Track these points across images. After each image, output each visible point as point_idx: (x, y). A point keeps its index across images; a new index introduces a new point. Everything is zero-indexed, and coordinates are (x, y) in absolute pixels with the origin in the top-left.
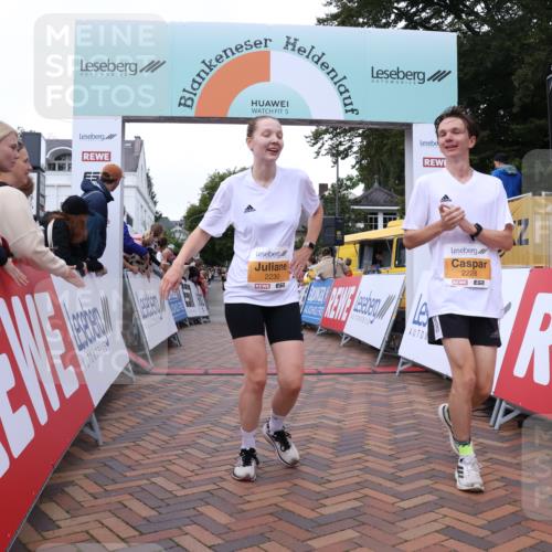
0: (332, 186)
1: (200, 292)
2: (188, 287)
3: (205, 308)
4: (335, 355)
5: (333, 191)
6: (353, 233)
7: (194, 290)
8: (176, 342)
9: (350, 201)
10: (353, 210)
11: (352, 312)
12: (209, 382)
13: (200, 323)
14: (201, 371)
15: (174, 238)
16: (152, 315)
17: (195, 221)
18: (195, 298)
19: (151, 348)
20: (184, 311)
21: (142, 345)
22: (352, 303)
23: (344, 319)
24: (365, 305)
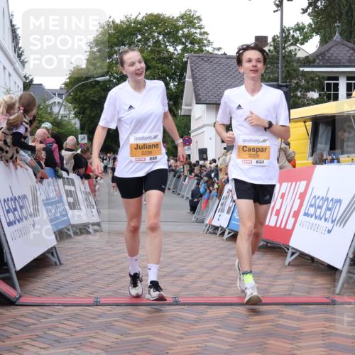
0: (274, 40)
1: (88, 190)
2: (72, 183)
3: (95, 211)
4: (276, 277)
5: (275, 47)
6: (304, 105)
7: (80, 186)
8: (54, 259)
9: (299, 60)
10: (304, 74)
11: (301, 217)
12: (100, 316)
13: (88, 233)
14: (91, 301)
15: (51, 113)
16: (20, 220)
17: (81, 89)
18: (81, 197)
19: (19, 266)
20: (67, 215)
21: (6, 264)
22: (301, 205)
23: (289, 227)
24: (320, 207)
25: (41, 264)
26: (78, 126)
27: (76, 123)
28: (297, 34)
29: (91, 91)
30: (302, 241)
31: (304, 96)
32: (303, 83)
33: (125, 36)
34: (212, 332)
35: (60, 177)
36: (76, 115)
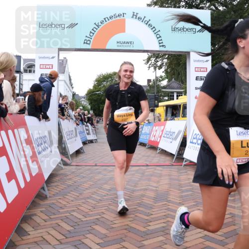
0: (153, 80)
2: (88, 126)
3: (95, 135)
4: (154, 157)
5: (154, 83)
6: (163, 102)
7: (90, 127)
8: (82, 151)
9: (161, 87)
10: (163, 91)
11: (162, 138)
12: (97, 169)
13: (93, 142)
14: (94, 164)
15: (81, 104)
16: (71, 138)
17: (91, 96)
18: (91, 131)
19: (71, 153)
20: (86, 137)
21: (67, 152)
22: (162, 134)
23: (158, 141)
24: (168, 135)
25: (78, 152)
26: (90, 108)
27: (89, 107)
28: (160, 79)
29: (94, 97)
30: (162, 145)
31: (163, 98)
32: (163, 94)
33: (105, 79)
34: (133, 175)
35: (84, 124)
36: (89, 104)
